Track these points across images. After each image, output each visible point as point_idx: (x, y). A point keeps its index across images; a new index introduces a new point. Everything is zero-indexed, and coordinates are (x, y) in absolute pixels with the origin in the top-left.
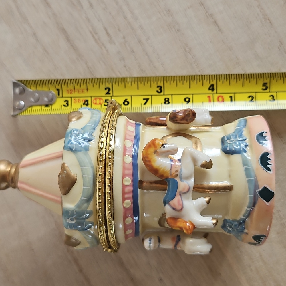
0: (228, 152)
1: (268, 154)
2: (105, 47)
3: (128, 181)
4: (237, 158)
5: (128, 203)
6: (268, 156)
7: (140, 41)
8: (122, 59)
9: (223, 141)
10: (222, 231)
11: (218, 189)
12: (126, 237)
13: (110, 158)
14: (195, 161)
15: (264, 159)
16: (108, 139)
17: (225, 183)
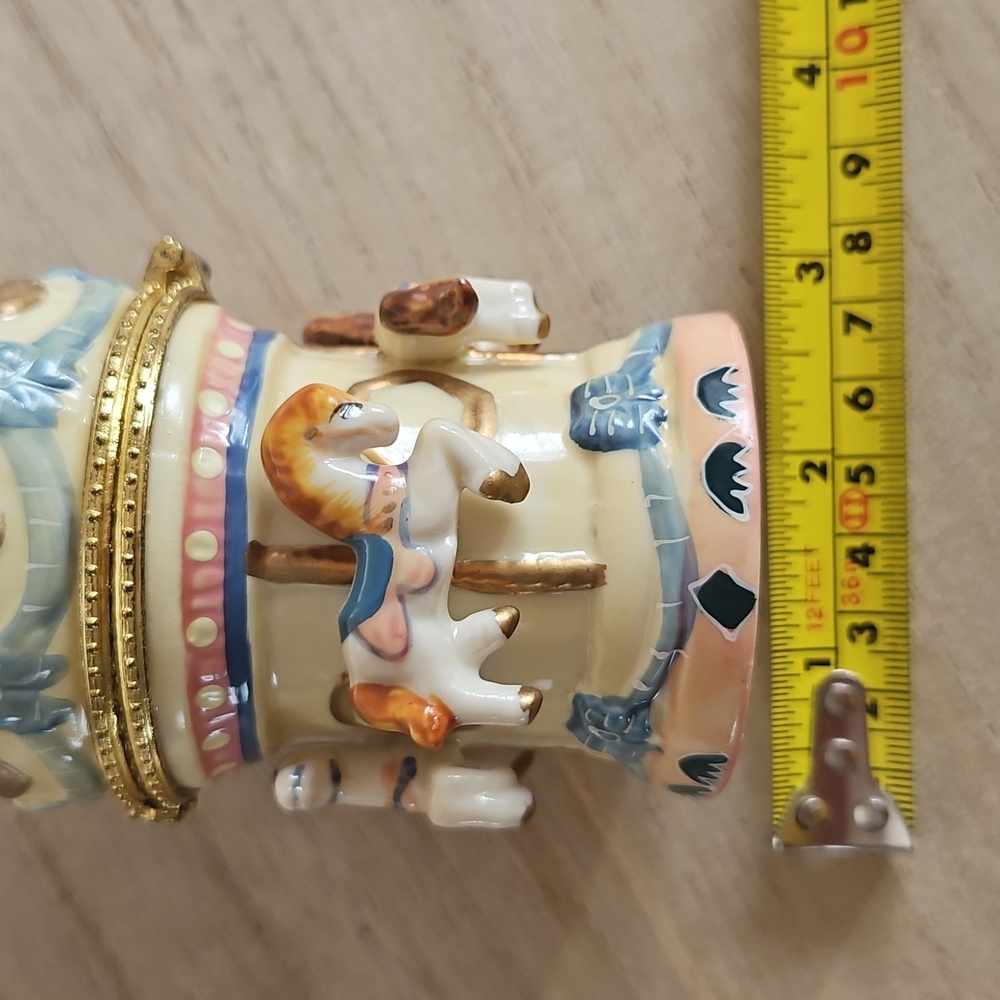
0: (592, 442)
1: (736, 448)
2: (170, 58)
3: (206, 546)
4: (621, 464)
5: (206, 630)
6: (737, 458)
7: (298, 36)
8: (234, 101)
9: (577, 401)
10: (573, 743)
11: (551, 581)
12: (207, 761)
13: (134, 456)
14: (459, 469)
15: (721, 469)
16: (133, 385)
17: (579, 558)
